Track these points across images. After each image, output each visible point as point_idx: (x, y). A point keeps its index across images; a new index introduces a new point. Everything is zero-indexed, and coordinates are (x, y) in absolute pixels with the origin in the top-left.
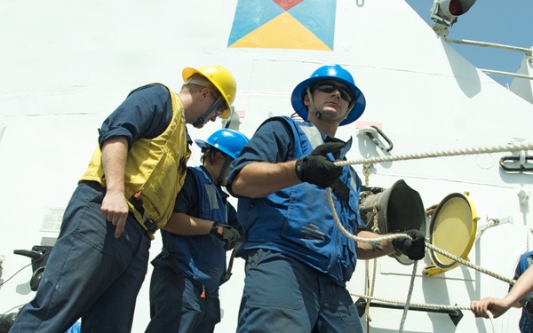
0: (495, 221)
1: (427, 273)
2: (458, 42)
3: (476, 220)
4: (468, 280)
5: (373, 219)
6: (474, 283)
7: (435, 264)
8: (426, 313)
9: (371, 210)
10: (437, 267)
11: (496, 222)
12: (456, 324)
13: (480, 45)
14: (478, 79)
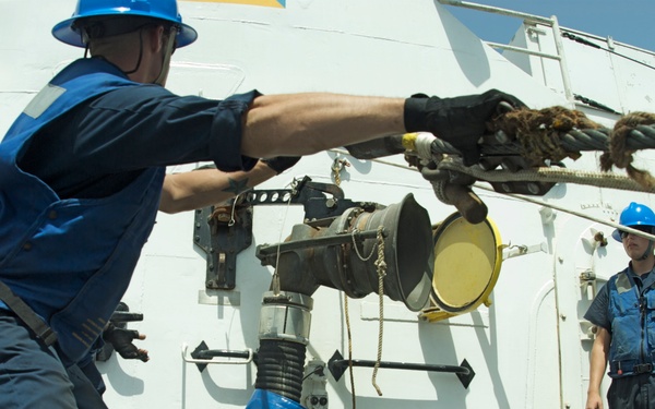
0: (521, 248)
1: (425, 318)
2: (455, 4)
3: (501, 248)
4: (479, 326)
5: (377, 249)
6: (487, 331)
7: (437, 306)
8: (426, 372)
9: (374, 235)
10: (442, 310)
11: (523, 250)
12: (466, 385)
13: (485, 9)
14: (485, 54)
